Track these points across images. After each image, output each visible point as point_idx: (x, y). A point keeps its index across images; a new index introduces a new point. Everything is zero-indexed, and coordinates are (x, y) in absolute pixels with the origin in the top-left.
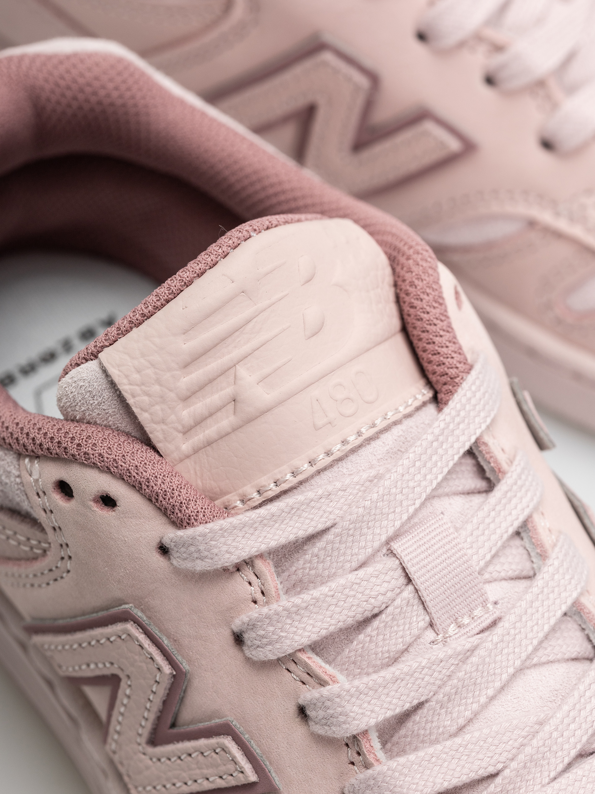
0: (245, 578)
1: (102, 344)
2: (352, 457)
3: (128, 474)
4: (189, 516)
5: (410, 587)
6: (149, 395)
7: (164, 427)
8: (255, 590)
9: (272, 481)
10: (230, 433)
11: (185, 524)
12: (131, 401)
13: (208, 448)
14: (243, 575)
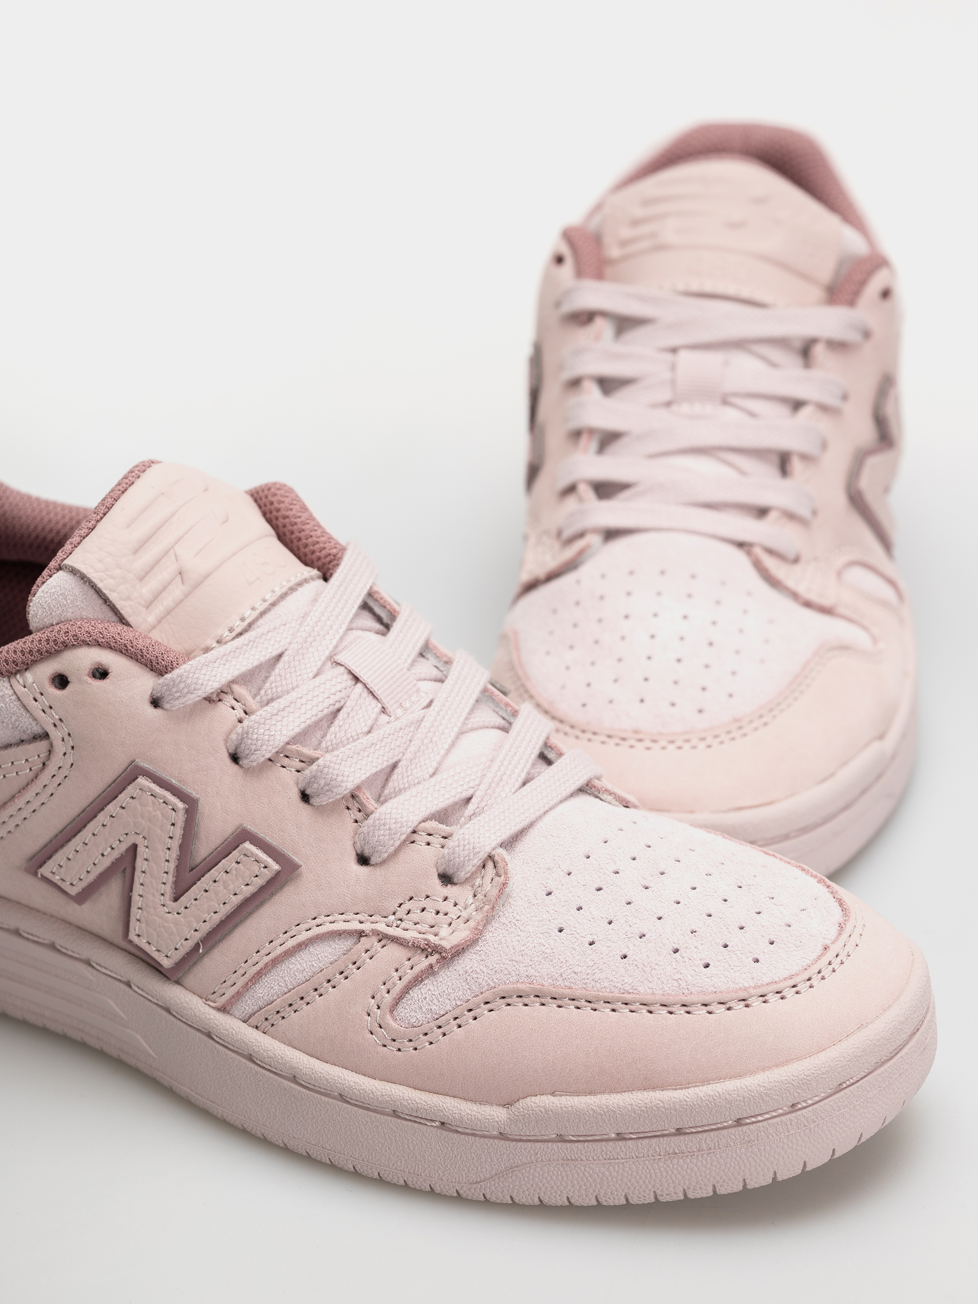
0: (228, 704)
1: (61, 558)
2: (283, 603)
3: (114, 641)
4: (172, 662)
5: (359, 685)
6: (113, 578)
7: (131, 603)
8: (239, 713)
9: (227, 630)
10: (183, 600)
11: (169, 669)
12: (100, 585)
13: (169, 617)
14: (226, 703)
